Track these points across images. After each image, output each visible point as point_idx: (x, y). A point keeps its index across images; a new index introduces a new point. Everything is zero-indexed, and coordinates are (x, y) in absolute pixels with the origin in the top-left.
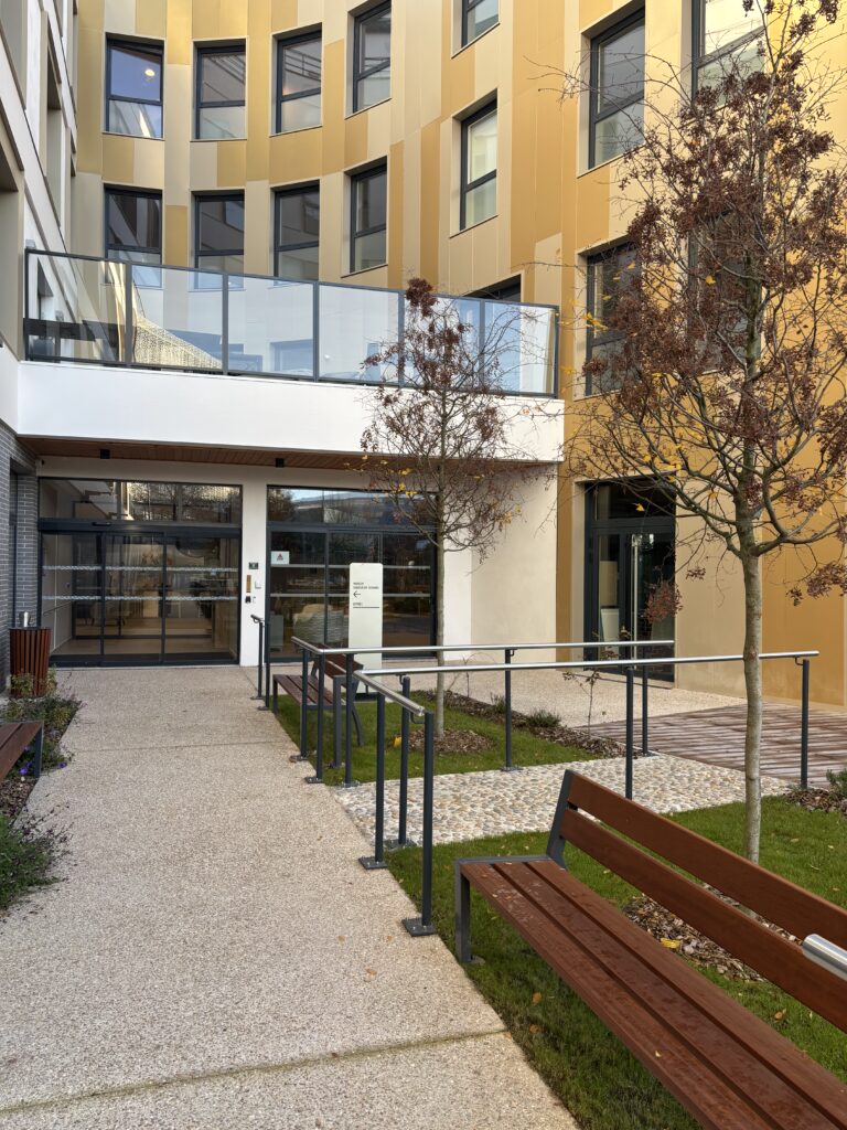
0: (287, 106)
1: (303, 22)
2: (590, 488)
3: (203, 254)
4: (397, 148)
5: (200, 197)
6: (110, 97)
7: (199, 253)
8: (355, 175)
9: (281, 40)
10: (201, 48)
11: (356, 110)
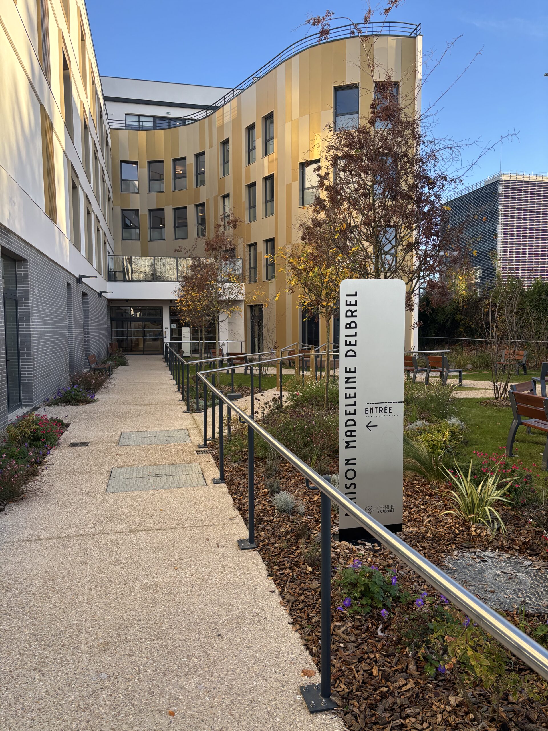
0: (176, 180)
1: (181, 156)
2: (252, 307)
3: (153, 228)
4: (208, 200)
5: (150, 210)
6: (122, 180)
7: (151, 228)
8: (197, 206)
9: (175, 160)
10: (149, 162)
11: (197, 185)
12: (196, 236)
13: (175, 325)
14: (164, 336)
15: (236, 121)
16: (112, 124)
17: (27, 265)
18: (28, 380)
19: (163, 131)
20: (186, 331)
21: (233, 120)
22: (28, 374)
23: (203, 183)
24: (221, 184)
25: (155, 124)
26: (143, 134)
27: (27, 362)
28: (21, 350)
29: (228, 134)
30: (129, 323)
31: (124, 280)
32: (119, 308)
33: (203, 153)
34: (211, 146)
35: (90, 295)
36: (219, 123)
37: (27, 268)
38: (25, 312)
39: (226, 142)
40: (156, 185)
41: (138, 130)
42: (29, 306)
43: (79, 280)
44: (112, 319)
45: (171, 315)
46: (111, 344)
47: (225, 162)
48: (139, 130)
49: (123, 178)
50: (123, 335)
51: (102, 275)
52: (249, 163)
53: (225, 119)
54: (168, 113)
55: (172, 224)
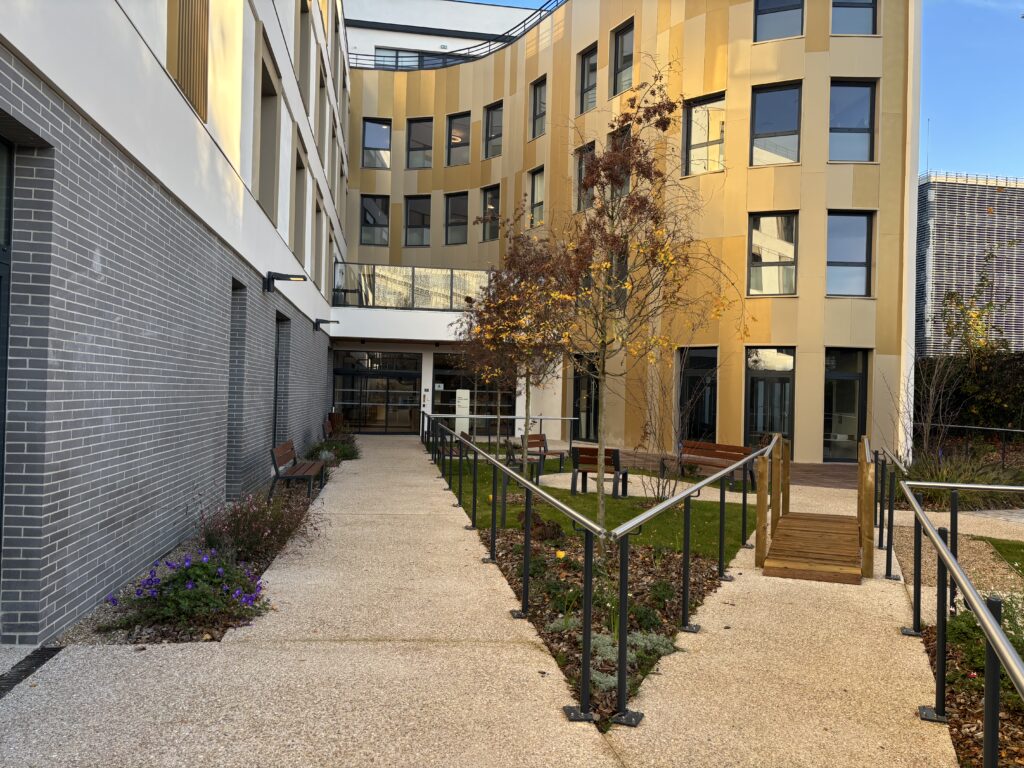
0: (454, 150)
1: (462, 109)
3: (410, 227)
4: (505, 180)
5: (408, 198)
6: (364, 148)
7: (408, 226)
8: (485, 190)
9: (451, 118)
10: (410, 121)
11: (487, 157)
12: (481, 239)
13: (442, 386)
14: (422, 403)
15: (560, 46)
16: (354, 61)
17: (52, 164)
18: (27, 554)
19: (434, 71)
20: (463, 397)
21: (555, 44)
22: (28, 532)
23: (497, 151)
24: (529, 152)
25: (421, 62)
26: (401, 78)
27: (29, 490)
28: (12, 448)
29: (545, 68)
30: (363, 380)
31: (361, 305)
32: (348, 354)
33: (498, 105)
34: (513, 91)
35: (295, 320)
36: (531, 51)
37: (52, 175)
38: (35, 321)
39: (540, 83)
40: (418, 157)
41: (394, 70)
42: (47, 301)
43: (268, 282)
44: (336, 372)
45: (436, 367)
46: (331, 415)
47: (537, 115)
48: (396, 70)
49: (367, 146)
50: (352, 399)
51: (323, 292)
52: (582, 112)
53: (540, 44)
54: (444, 47)
55: (442, 220)
